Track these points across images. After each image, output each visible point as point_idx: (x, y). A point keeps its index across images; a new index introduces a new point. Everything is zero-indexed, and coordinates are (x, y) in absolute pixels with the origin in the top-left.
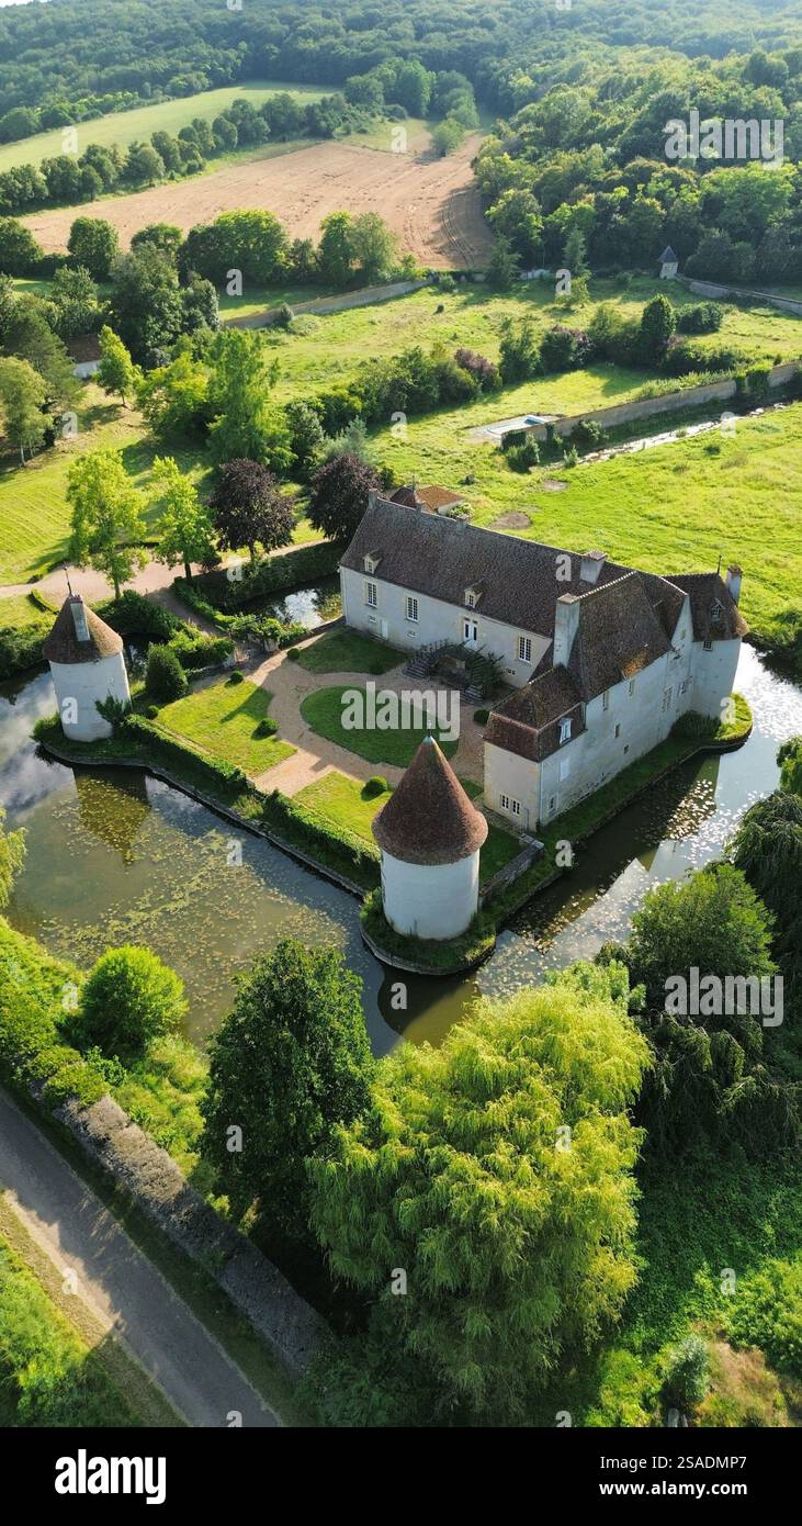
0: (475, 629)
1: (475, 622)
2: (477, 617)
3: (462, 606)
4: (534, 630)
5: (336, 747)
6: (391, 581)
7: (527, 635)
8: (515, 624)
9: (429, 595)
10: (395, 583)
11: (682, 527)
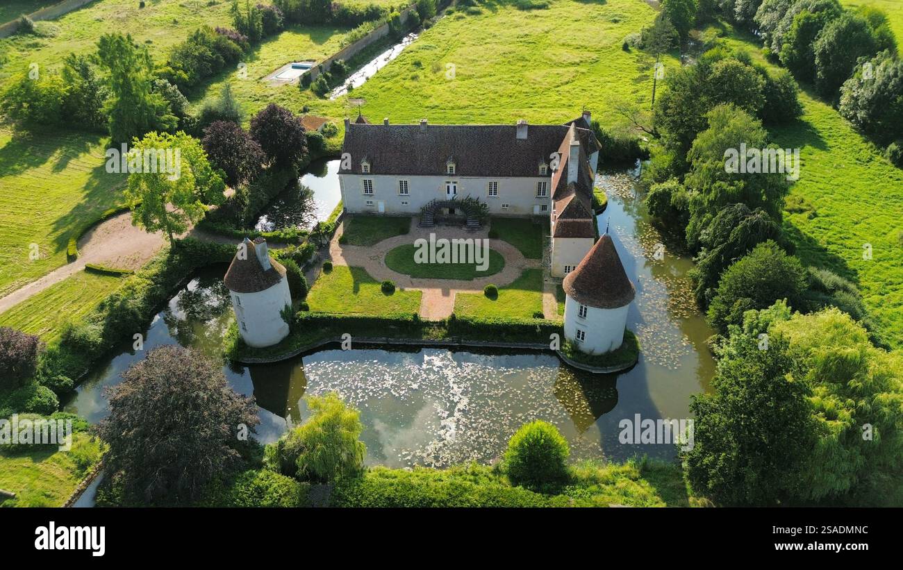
0: (455, 187)
1: (455, 183)
2: (457, 179)
3: (446, 175)
4: (500, 176)
5: (440, 280)
6: (385, 174)
7: (493, 180)
8: (487, 176)
9: (419, 175)
10: (390, 174)
11: (453, 108)
